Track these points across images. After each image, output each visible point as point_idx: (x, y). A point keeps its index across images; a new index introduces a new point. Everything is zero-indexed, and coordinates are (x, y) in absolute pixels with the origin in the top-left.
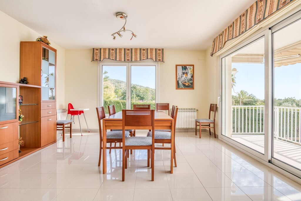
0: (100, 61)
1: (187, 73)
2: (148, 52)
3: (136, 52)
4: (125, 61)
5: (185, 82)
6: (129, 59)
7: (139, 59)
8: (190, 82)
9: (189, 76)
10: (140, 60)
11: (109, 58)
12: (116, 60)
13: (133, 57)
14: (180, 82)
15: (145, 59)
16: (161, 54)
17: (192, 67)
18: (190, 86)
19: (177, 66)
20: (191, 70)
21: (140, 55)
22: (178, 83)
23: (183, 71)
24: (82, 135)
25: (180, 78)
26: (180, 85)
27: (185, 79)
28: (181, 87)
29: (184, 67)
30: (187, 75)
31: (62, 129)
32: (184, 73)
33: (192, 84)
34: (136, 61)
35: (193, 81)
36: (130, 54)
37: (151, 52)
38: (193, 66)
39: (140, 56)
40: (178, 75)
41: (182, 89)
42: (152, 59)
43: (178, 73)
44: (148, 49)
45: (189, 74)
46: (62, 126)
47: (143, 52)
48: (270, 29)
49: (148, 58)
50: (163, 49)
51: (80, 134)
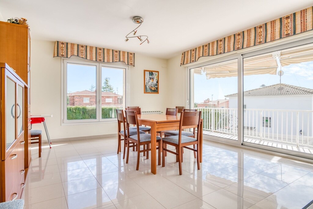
0: (67, 57)
1: (153, 79)
2: (121, 54)
3: (108, 53)
4: (96, 61)
5: (152, 87)
6: (101, 59)
7: (111, 61)
8: (156, 87)
9: (155, 82)
10: (113, 62)
11: (78, 56)
12: (86, 59)
13: (106, 58)
14: (147, 86)
15: (117, 61)
16: (133, 58)
17: (157, 74)
18: (156, 90)
19: (145, 71)
20: (156, 76)
21: (113, 56)
22: (145, 87)
23: (150, 77)
24: (51, 148)
25: (148, 83)
26: (147, 89)
27: (152, 84)
28: (148, 91)
29: (151, 73)
30: (153, 80)
31: (38, 141)
32: (150, 78)
33: (157, 88)
34: (108, 62)
35: (158, 86)
36: (102, 54)
37: (124, 55)
38: (158, 72)
39: (113, 58)
40: (146, 80)
41: (149, 93)
42: (124, 62)
43: (146, 78)
44: (121, 52)
45: (154, 80)
46: (38, 138)
47: (115, 54)
48: (242, 55)
49: (121, 61)
50: (134, 54)
51: (49, 146)
